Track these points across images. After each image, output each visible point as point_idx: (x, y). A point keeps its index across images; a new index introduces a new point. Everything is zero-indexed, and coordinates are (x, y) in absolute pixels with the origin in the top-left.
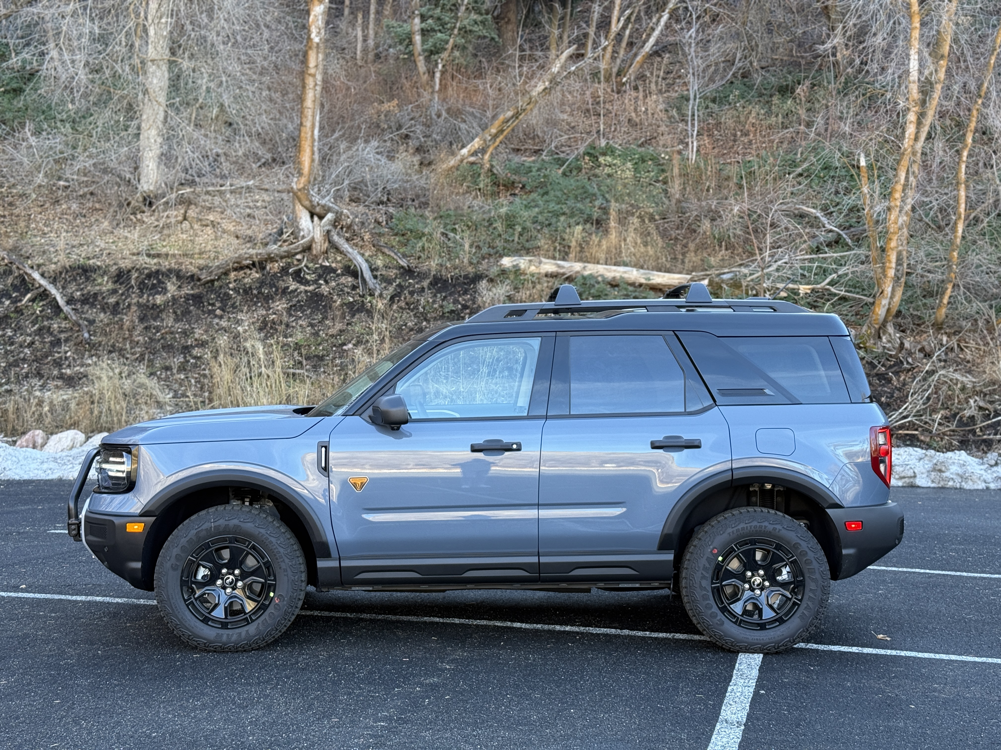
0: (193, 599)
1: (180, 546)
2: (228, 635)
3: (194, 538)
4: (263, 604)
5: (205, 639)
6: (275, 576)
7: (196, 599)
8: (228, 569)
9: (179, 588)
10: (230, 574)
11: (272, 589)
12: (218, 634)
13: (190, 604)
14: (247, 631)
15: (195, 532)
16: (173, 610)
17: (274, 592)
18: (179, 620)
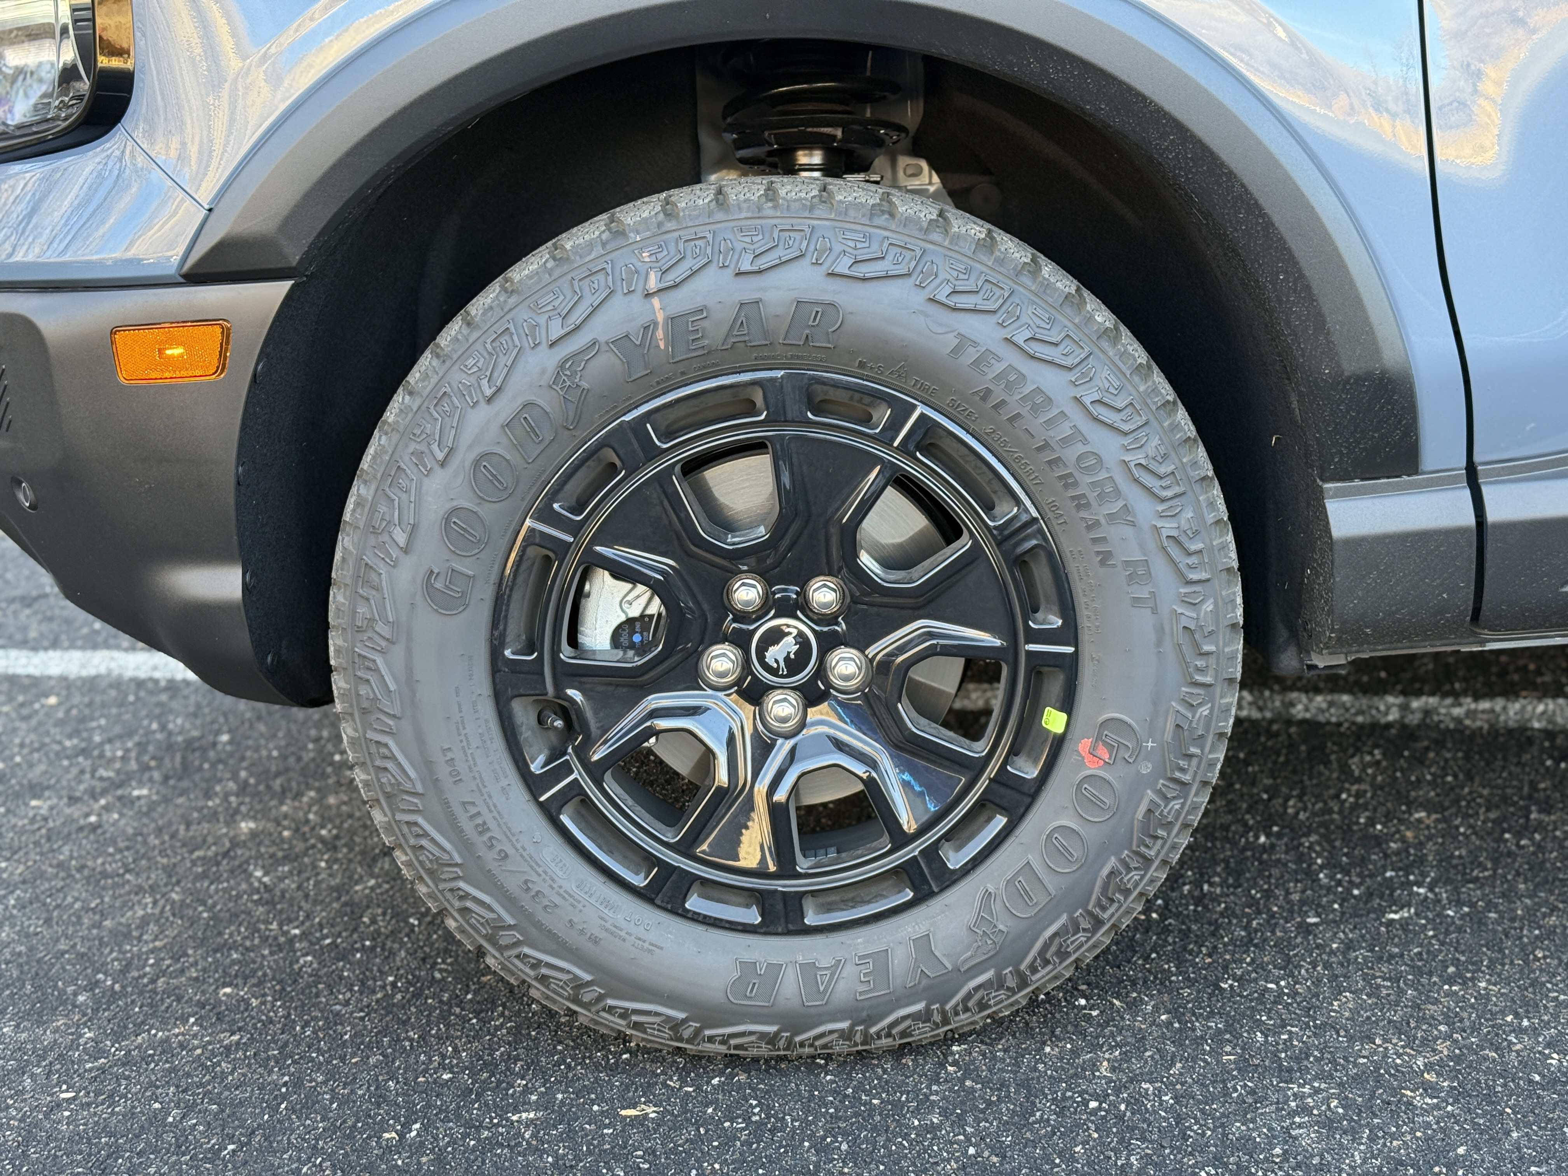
0: (578, 774)
1: (464, 458)
2: (809, 969)
3: (547, 401)
4: (1003, 779)
5: (672, 1000)
6: (1068, 610)
7: (596, 772)
8: (768, 578)
9: (487, 710)
10: (787, 609)
11: (1055, 686)
12: (748, 967)
13: (562, 799)
14: (923, 943)
15: (549, 360)
16: (465, 845)
17: (1067, 705)
18: (509, 901)
